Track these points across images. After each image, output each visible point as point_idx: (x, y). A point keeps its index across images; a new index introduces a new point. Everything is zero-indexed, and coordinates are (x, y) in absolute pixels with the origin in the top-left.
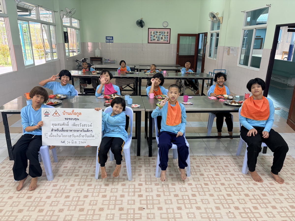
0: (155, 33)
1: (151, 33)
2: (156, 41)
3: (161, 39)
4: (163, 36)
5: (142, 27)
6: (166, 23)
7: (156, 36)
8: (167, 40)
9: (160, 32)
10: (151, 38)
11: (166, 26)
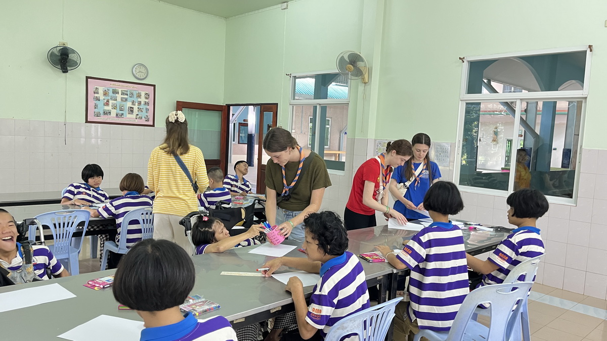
0: (111, 93)
1: (98, 93)
2: (113, 117)
3: (129, 114)
4: (135, 105)
5: (65, 71)
6: (143, 70)
7: (112, 103)
8: (146, 117)
9: (125, 92)
10: (95, 108)
11: (142, 78)
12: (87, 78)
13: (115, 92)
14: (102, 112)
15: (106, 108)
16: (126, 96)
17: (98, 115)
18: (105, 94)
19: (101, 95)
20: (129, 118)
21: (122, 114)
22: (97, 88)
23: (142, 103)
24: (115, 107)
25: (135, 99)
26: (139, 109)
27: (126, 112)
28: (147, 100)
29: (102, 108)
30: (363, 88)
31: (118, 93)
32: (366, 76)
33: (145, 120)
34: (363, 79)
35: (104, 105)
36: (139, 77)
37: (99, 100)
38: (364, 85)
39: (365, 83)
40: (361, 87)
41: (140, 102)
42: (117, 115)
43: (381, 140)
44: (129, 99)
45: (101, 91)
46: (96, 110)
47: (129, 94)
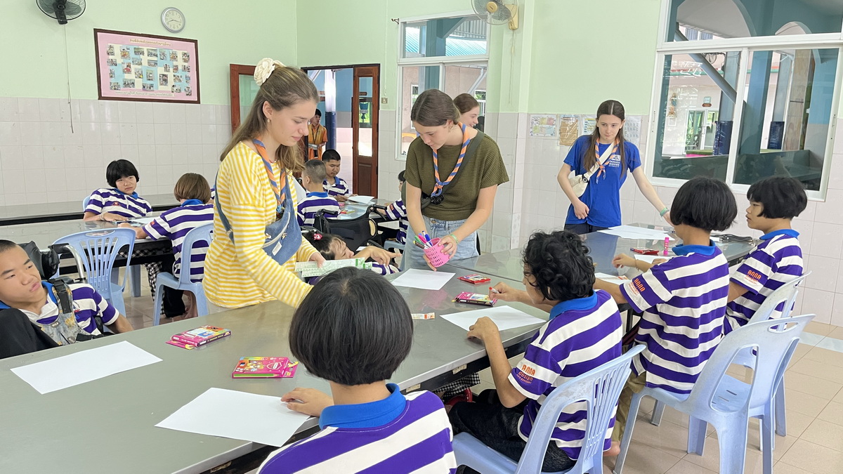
0: (132, 54)
1: (112, 54)
2: (139, 90)
3: (161, 85)
4: (169, 71)
5: (63, 21)
6: (176, 16)
7: (136, 69)
8: (187, 89)
9: (153, 52)
10: (111, 77)
11: (176, 29)
12: (96, 31)
13: (138, 52)
14: (121, 84)
15: (127, 76)
16: (155, 59)
17: (116, 88)
18: (124, 55)
19: (117, 57)
20: (162, 91)
21: (152, 86)
22: (111, 47)
23: (180, 68)
24: (140, 75)
25: (168, 61)
26: (177, 78)
27: (157, 82)
28: (186, 64)
29: (120, 77)
30: (511, 37)
31: (143, 53)
32: (515, 19)
33: (185, 93)
34: (511, 23)
35: (124, 72)
36: (172, 28)
37: (116, 65)
38: (511, 32)
39: (513, 30)
40: (507, 36)
41: (177, 66)
42: (144, 87)
43: (538, 114)
44: (160, 62)
45: (117, 50)
46: (113, 80)
47: (159, 55)
